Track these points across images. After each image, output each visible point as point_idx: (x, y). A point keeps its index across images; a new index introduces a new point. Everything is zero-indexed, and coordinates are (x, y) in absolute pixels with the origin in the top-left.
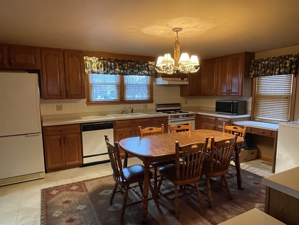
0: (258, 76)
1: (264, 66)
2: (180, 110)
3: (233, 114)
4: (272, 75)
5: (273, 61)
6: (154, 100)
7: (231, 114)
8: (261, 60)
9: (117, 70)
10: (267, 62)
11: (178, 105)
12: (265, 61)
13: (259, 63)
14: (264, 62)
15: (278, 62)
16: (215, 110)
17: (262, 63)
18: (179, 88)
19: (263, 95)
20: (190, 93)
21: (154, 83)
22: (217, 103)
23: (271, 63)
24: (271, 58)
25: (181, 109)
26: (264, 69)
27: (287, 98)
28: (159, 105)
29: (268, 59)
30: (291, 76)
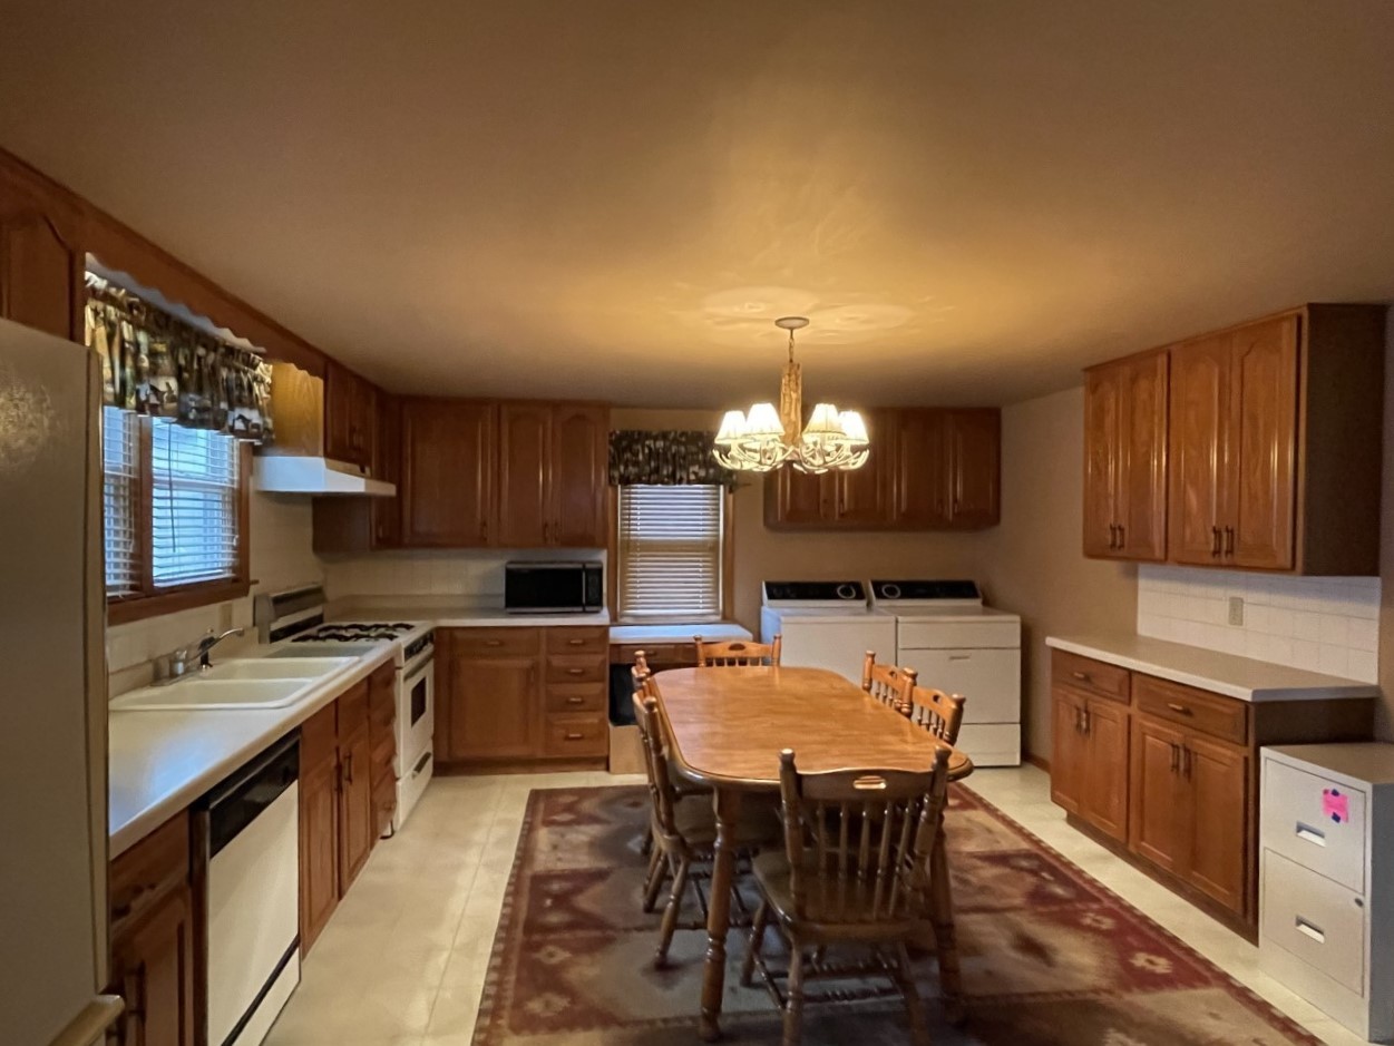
0: (626, 481)
1: (653, 454)
2: (319, 619)
3: (588, 609)
4: (680, 482)
5: (679, 443)
7: (580, 609)
8: (640, 433)
10: (660, 444)
11: (313, 595)
12: (655, 439)
13: (637, 442)
14: (652, 442)
15: (694, 449)
16: (502, 602)
17: (647, 443)
18: (308, 511)
19: (642, 541)
22: (512, 576)
23: (674, 449)
24: (673, 434)
25: (325, 618)
26: (653, 464)
27: (714, 548)
29: (664, 436)
30: (719, 489)
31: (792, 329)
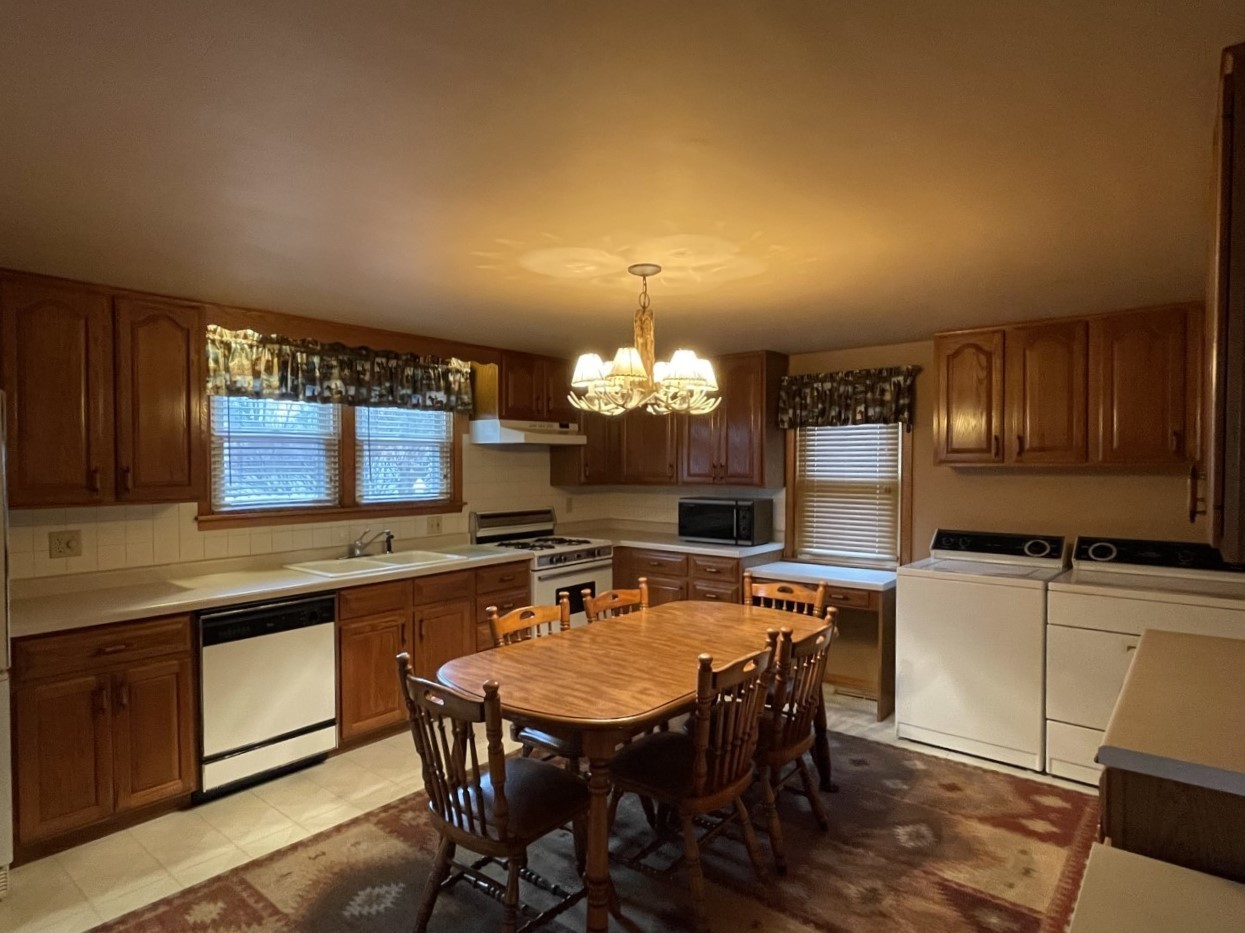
0: (804, 424)
1: (822, 396)
2: (550, 532)
3: (740, 542)
4: (845, 422)
5: (847, 383)
6: (464, 500)
7: (733, 542)
8: (809, 376)
9: (333, 386)
10: (828, 386)
11: (546, 515)
12: (823, 381)
13: (806, 385)
14: (820, 384)
15: (860, 388)
16: (675, 530)
17: (815, 385)
18: (546, 457)
19: (819, 481)
20: (587, 473)
21: (465, 437)
22: (685, 511)
23: (842, 389)
24: (840, 374)
25: (555, 532)
26: (820, 406)
27: (889, 490)
28: (486, 519)
29: (831, 377)
30: (897, 427)
31: (644, 276)
